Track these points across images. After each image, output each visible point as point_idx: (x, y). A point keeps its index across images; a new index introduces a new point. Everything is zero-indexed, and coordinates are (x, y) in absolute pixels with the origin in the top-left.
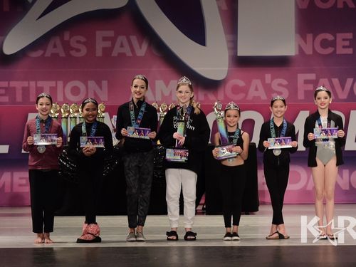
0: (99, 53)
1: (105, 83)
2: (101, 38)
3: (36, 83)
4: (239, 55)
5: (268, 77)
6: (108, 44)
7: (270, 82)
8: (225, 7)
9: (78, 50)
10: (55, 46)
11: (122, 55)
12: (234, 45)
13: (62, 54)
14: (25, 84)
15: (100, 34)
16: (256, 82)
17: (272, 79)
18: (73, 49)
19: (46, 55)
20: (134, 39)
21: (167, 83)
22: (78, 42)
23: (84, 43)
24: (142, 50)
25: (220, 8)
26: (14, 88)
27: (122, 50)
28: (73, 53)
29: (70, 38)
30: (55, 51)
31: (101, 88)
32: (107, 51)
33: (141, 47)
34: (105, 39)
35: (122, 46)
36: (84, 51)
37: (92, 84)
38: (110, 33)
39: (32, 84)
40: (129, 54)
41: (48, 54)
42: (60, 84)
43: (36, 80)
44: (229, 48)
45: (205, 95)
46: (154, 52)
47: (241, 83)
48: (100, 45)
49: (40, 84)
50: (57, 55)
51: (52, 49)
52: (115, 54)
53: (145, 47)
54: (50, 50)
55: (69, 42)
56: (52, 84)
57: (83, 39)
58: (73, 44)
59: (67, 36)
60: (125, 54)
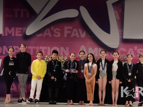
0: (65, 36)
1: (67, 48)
2: (67, 29)
3: (39, 48)
4: (124, 38)
5: (136, 48)
6: (69, 32)
7: (136, 50)
8: (118, 18)
9: (57, 34)
10: (47, 32)
11: (75, 37)
12: (122, 34)
13: (50, 36)
14: (35, 48)
15: (66, 28)
16: (131, 50)
17: (138, 48)
18: (55, 34)
19: (44, 36)
20: (80, 30)
21: (93, 49)
22: (57, 31)
23: (60, 31)
24: (83, 35)
25: (116, 18)
26: (30, 49)
28: (55, 35)
29: (54, 29)
30: (47, 34)
31: (66, 50)
32: (69, 35)
33: (83, 33)
34: (68, 30)
35: (75, 33)
36: (59, 35)
37: (62, 48)
38: (71, 28)
39: (38, 48)
40: (78, 36)
41: (44, 35)
42: (49, 48)
43: (39, 46)
44: (119, 35)
45: (109, 54)
46: (89, 36)
47: (124, 50)
48: (66, 32)
49: (41, 48)
50: (48, 36)
51: (46, 33)
52: (72, 36)
53: (85, 33)
54: (45, 34)
55: (53, 31)
56: (46, 48)
57: (59, 30)
58: (55, 31)
59: (52, 28)
60: (76, 36)
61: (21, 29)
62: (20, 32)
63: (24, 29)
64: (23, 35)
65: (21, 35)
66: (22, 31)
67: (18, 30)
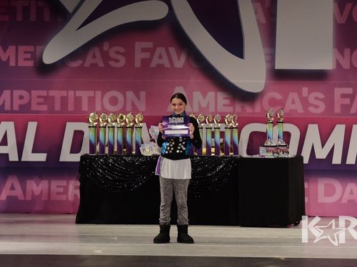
0: (138, 64)
1: (143, 94)
2: (141, 48)
3: (75, 94)
4: (276, 68)
5: (305, 90)
6: (147, 55)
7: (307, 95)
8: (263, 21)
9: (117, 61)
10: (94, 57)
11: (160, 67)
12: (272, 58)
13: (101, 64)
14: (64, 93)
15: (139, 45)
16: (293, 96)
17: (309, 92)
18: (112, 59)
19: (85, 65)
20: (172, 51)
21: (204, 95)
22: (117, 53)
23: (123, 54)
24: (180, 61)
25: (258, 21)
26: (53, 97)
27: (161, 62)
28: (112, 63)
29: (110, 48)
30: (94, 61)
31: (139, 99)
32: (145, 62)
33: (179, 59)
34: (144, 50)
35: (160, 57)
36: (123, 62)
37: (130, 94)
38: (149, 45)
39: (71, 93)
40: (167, 65)
41: (87, 64)
42: (99, 94)
43: (75, 89)
44: (266, 62)
45: (243, 107)
46: (192, 64)
47: (278, 96)
48: (139, 56)
49: (79, 93)
50: (96, 65)
51: (91, 59)
52: (153, 64)
53: (183, 58)
54: (89, 61)
55: (107, 52)
56: (91, 93)
57: (122, 50)
58: (112, 54)
59: (106, 47)
60: (163, 65)
61: (31, 48)
62: (29, 56)
63: (39, 48)
64: (35, 64)
65: (30, 64)
66: (33, 54)
67: (25, 52)
